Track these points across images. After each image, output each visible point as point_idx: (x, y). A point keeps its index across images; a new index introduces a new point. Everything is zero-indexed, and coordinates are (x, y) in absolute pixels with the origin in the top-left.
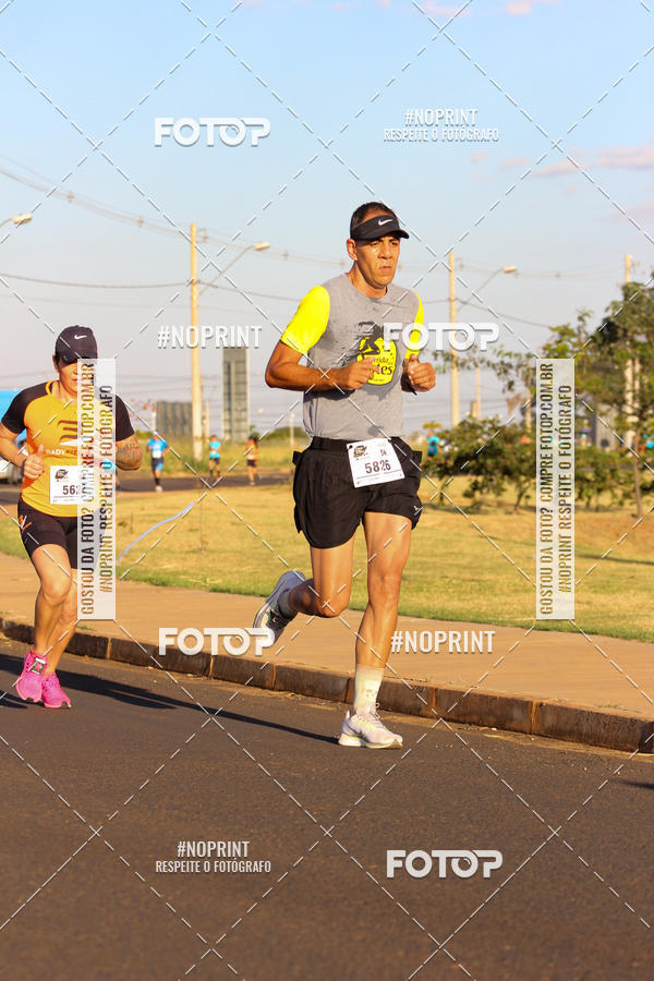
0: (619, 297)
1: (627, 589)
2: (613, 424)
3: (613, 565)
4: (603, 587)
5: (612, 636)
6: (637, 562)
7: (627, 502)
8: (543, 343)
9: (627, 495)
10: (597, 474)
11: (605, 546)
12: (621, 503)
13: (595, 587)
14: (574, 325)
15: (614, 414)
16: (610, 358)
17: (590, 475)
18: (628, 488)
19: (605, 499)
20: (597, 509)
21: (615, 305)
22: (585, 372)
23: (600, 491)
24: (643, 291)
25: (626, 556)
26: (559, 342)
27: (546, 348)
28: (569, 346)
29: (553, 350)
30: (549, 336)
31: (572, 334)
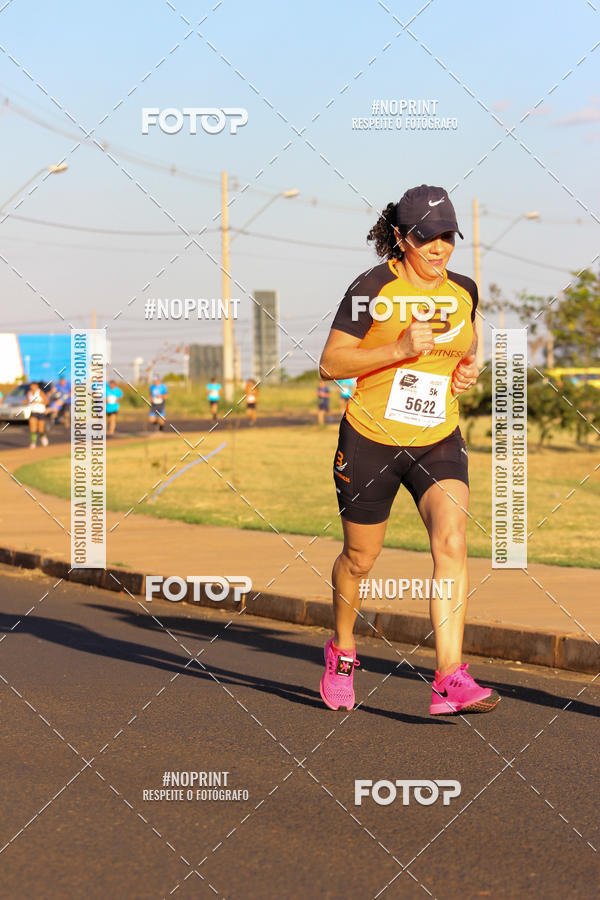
8: (565, 287)
26: (580, 286)
27: (567, 291)
28: (590, 290)
29: (575, 294)
30: (570, 281)
31: (593, 279)
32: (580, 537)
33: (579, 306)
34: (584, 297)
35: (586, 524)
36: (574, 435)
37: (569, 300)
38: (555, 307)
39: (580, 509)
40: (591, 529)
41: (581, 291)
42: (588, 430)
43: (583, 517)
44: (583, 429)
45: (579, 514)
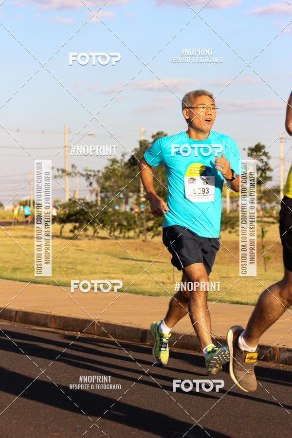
0: (138, 146)
1: (139, 273)
2: (135, 202)
3: (134, 262)
4: (129, 272)
5: (131, 293)
6: (144, 261)
7: (141, 235)
8: (105, 166)
9: (141, 232)
10: (128, 222)
11: (131, 254)
12: (138, 236)
13: (125, 271)
14: (119, 158)
15: (135, 197)
16: (134, 173)
17: (125, 223)
18: (142, 229)
19: (131, 234)
20: (129, 238)
21: (136, 149)
22: (123, 178)
23: (129, 230)
24: (148, 144)
25: (139, 258)
26: (112, 165)
27: (106, 168)
28: (116, 167)
29: (109, 169)
30: (107, 163)
31: (118, 162)
32: (109, 277)
33: (111, 174)
34: (114, 170)
35: (112, 272)
36: (109, 231)
37: (107, 171)
38: (100, 175)
39: (110, 265)
40: (114, 273)
41: (112, 167)
42: (115, 230)
43: (111, 268)
44: (113, 230)
45: (109, 267)
